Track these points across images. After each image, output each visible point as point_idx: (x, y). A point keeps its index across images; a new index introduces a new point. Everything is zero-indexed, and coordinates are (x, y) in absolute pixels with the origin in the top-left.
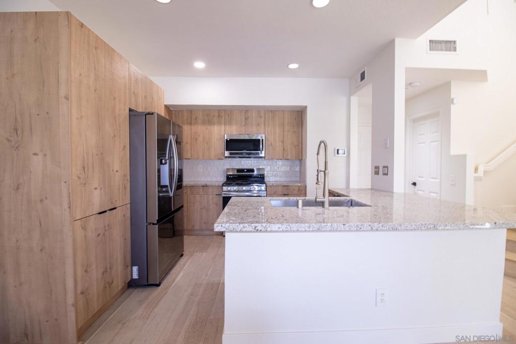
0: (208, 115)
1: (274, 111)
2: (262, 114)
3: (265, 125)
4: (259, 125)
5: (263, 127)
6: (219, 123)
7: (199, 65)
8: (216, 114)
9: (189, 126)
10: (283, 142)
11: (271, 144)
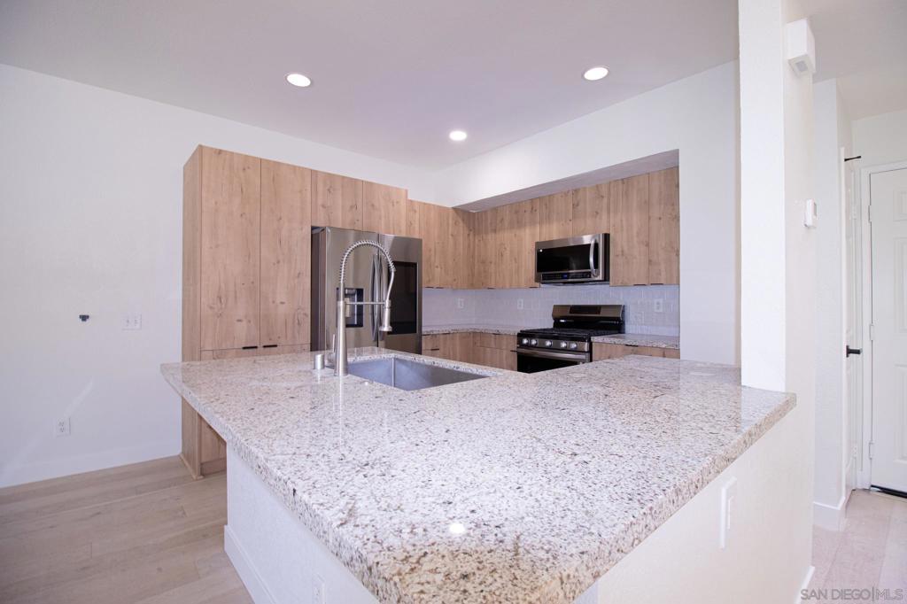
0: (517, 212)
1: (628, 178)
2: (604, 191)
3: (609, 213)
4: (597, 213)
5: (604, 217)
6: (533, 223)
7: (458, 136)
8: (528, 207)
9: (493, 235)
10: (648, 245)
11: (622, 251)
